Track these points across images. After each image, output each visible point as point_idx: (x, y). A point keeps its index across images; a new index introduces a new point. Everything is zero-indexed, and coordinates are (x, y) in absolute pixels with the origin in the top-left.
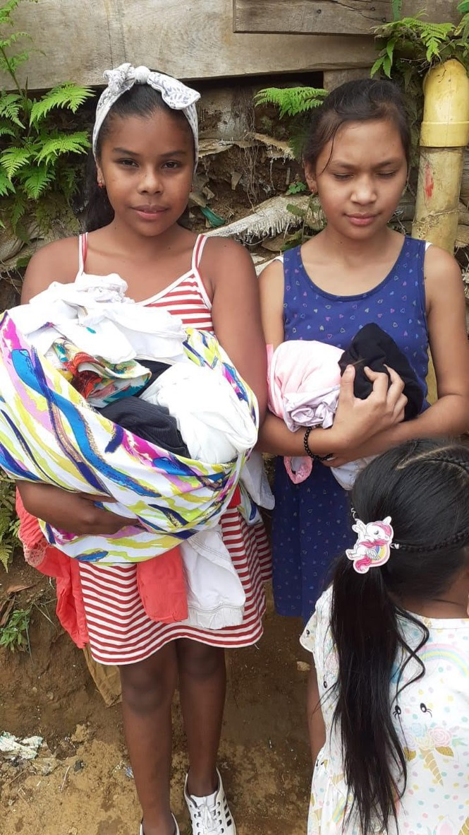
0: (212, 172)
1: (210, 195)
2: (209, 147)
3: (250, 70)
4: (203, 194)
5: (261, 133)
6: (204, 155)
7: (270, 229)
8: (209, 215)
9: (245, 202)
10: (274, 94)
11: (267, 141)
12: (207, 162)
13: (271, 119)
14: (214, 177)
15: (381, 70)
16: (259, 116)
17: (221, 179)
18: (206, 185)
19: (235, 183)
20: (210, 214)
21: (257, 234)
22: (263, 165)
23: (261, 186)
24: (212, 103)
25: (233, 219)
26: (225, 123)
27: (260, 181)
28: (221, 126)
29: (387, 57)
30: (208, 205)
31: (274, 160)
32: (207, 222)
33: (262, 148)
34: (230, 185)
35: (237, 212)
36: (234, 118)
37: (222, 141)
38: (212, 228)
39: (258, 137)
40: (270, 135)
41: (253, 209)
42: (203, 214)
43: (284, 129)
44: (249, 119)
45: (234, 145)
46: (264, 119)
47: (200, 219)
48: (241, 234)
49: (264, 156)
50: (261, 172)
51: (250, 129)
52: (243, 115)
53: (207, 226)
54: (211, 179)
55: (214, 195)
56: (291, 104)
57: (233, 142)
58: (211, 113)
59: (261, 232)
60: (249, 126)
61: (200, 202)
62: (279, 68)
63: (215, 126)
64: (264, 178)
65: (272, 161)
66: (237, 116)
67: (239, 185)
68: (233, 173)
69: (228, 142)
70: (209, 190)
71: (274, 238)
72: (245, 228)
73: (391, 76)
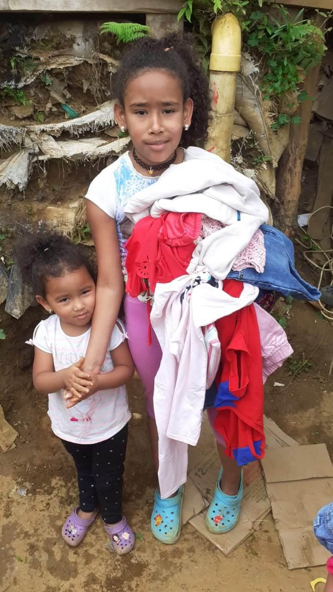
0: (69, 79)
1: (68, 96)
2: (67, 61)
3: (96, 8)
4: (64, 94)
5: (103, 54)
6: (64, 67)
7: (111, 121)
8: (67, 109)
9: (92, 102)
10: (113, 26)
11: (108, 60)
12: (66, 72)
13: (110, 44)
14: (71, 83)
15: (184, 17)
16: (102, 41)
17: (75, 85)
18: (65, 88)
19: (85, 88)
20: (69, 108)
21: (102, 124)
22: (105, 77)
23: (104, 91)
24: (69, 30)
25: (84, 113)
26: (78, 45)
27: (103, 88)
28: (75, 47)
29: (188, 7)
30: (66, 102)
31: (113, 73)
32: (66, 115)
33: (105, 64)
34: (82, 89)
35: (87, 108)
36: (85, 42)
37: (76, 58)
38: (70, 118)
39: (102, 56)
40: (110, 56)
41: (98, 107)
42: (63, 109)
43: (119, 52)
44: (95, 43)
45: (85, 61)
46: (106, 44)
47: (60, 112)
48: (90, 123)
49: (105, 70)
50: (103, 81)
51: (96, 50)
52: (91, 40)
53: (66, 117)
54: (68, 85)
55: (71, 96)
56: (125, 35)
57: (84, 59)
58: (68, 36)
59: (104, 123)
60: (95, 48)
61: (61, 100)
62: (116, 9)
63: (71, 46)
64: (105, 85)
65: (111, 74)
66: (87, 40)
67: (88, 90)
68: (83, 81)
69: (80, 59)
70: (68, 92)
71: (113, 127)
72: (93, 119)
73: (191, 21)
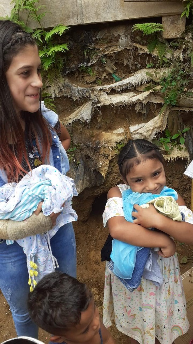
0: (116, 59)
1: (115, 68)
2: (115, 49)
3: (132, 17)
4: (112, 68)
5: (136, 43)
6: (113, 52)
7: (139, 82)
8: (114, 76)
9: (129, 71)
10: (139, 26)
11: (138, 46)
12: (114, 55)
13: (140, 37)
14: (117, 61)
15: (185, 15)
16: (135, 36)
17: (120, 62)
18: (114, 64)
19: (125, 64)
20: (115, 76)
21: (134, 84)
22: (136, 57)
23: (136, 65)
24: (117, 31)
25: (124, 78)
26: (122, 39)
27: (136, 63)
28: (120, 40)
29: (187, 9)
30: (114, 73)
31: (141, 54)
32: (114, 80)
33: (136, 49)
34: (124, 64)
35: (126, 75)
36: (125, 37)
37: (120, 47)
38: (116, 82)
39: (135, 44)
40: (140, 44)
41: (132, 74)
42: (112, 77)
43: (145, 41)
44: (131, 37)
45: (125, 48)
46: (138, 37)
47: (111, 79)
48: (127, 84)
49: (137, 52)
50: (136, 59)
51: (131, 41)
52: (129, 36)
53: (114, 81)
54: (116, 62)
56: (147, 31)
57: (125, 47)
58: (116, 35)
59: (135, 83)
60: (131, 40)
61: (111, 72)
62: (143, 16)
63: (118, 41)
64: (137, 61)
65: (140, 55)
66: (126, 36)
67: (127, 65)
68: (125, 60)
69: (123, 47)
70: (115, 67)
71: (140, 86)
72: (129, 82)
73: (189, 17)
